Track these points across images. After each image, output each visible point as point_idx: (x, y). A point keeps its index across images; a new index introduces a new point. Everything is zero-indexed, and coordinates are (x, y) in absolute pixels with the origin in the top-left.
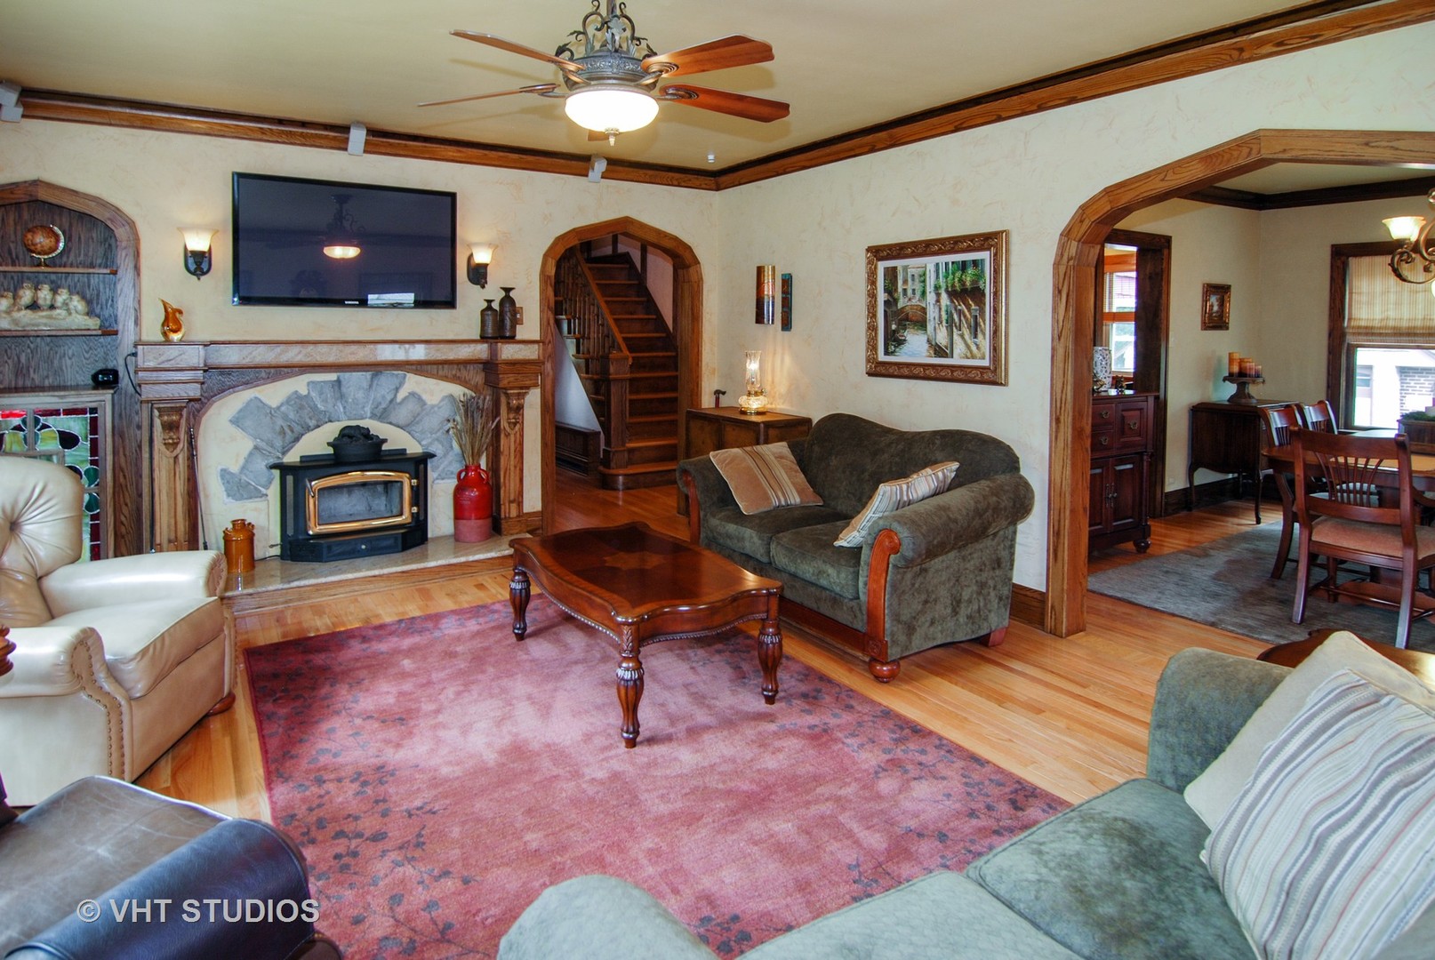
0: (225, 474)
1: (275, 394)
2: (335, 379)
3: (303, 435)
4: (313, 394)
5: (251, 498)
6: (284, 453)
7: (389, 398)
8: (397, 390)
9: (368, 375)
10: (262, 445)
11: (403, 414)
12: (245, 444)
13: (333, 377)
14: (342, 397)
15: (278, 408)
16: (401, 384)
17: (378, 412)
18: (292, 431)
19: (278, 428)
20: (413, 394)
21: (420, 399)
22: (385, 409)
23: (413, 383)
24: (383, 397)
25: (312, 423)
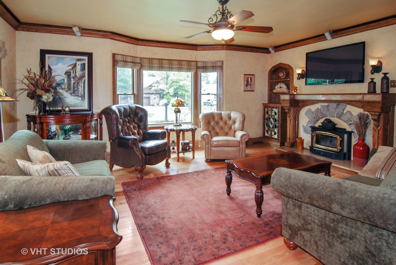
0: (303, 126)
1: (313, 108)
2: (327, 105)
3: (319, 120)
4: (322, 109)
5: (308, 133)
6: (315, 123)
7: (341, 111)
8: (344, 109)
9: (335, 104)
10: (311, 121)
11: (345, 117)
12: (307, 120)
13: (326, 104)
14: (329, 110)
15: (314, 111)
16: (345, 108)
17: (338, 116)
18: (316, 118)
19: (314, 117)
20: (348, 111)
21: (351, 113)
22: (340, 115)
23: (349, 108)
24: (340, 111)
25: (321, 117)
